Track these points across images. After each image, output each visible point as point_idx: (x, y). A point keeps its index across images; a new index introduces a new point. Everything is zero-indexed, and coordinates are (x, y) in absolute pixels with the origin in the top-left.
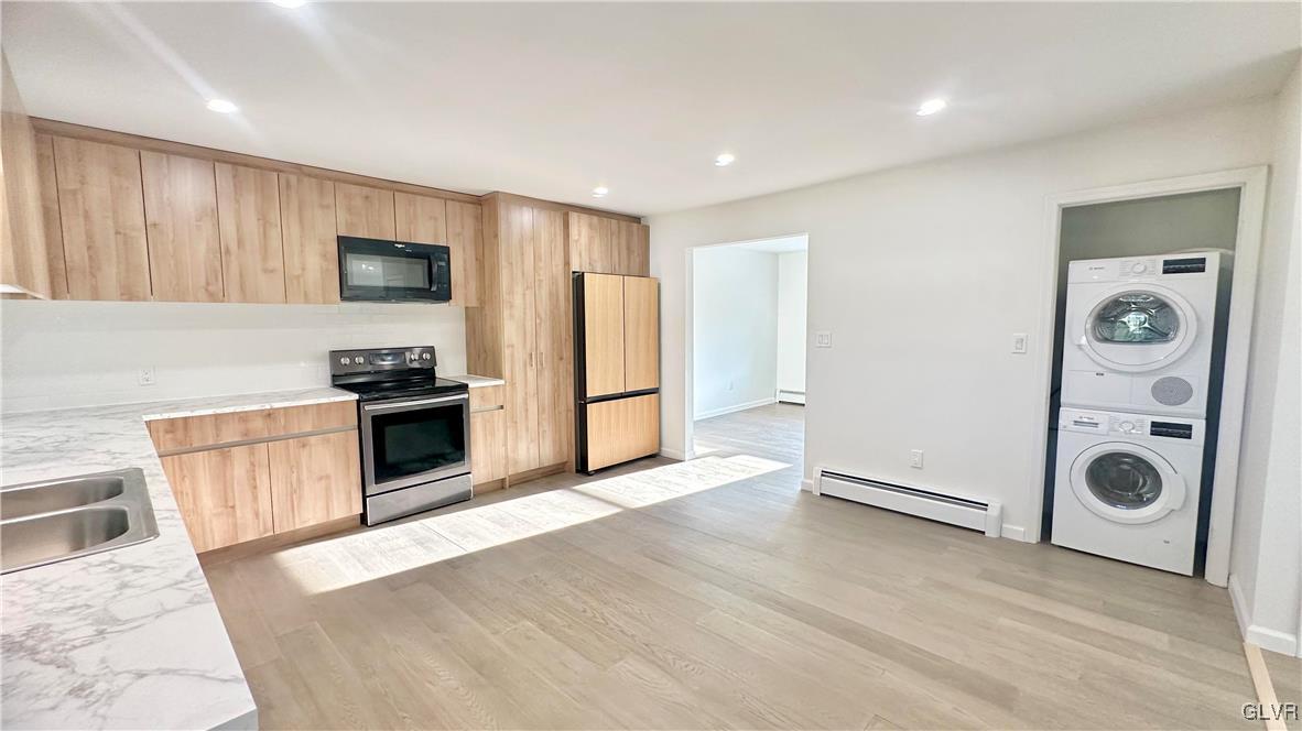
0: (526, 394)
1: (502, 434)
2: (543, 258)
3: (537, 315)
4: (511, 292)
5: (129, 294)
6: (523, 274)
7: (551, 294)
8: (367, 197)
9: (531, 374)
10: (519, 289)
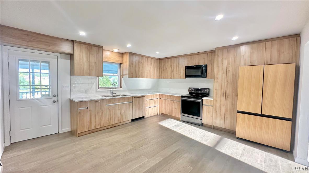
0: (221, 104)
1: (211, 113)
2: (231, 63)
3: (227, 81)
4: (217, 75)
5: (164, 78)
6: (222, 69)
7: (233, 74)
8: (191, 58)
9: (223, 99)
10: (220, 74)
